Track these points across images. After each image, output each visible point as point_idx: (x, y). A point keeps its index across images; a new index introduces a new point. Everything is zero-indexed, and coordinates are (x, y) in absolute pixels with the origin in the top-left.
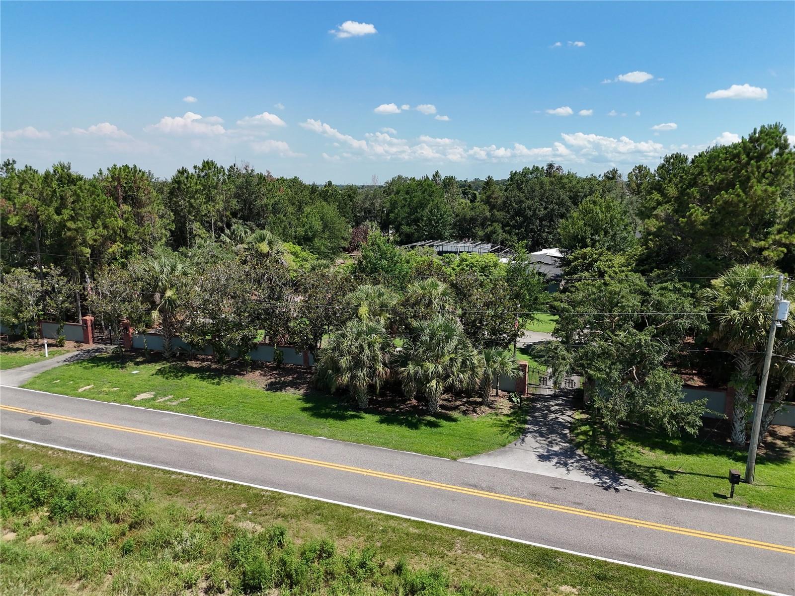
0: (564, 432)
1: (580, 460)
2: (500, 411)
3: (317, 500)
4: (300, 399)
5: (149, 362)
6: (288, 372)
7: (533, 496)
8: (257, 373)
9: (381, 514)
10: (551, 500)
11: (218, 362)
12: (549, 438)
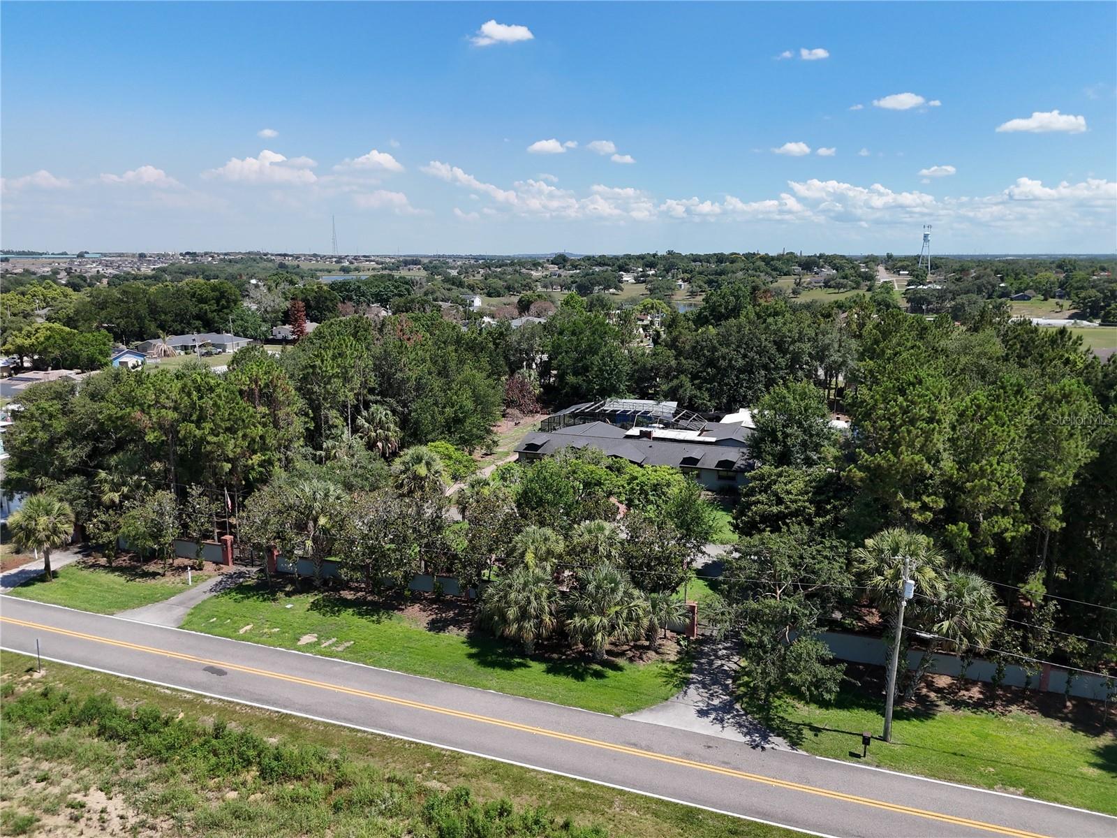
0: (727, 682)
1: (736, 715)
2: (667, 657)
3: (492, 760)
4: (464, 643)
5: (301, 593)
6: (448, 605)
7: (687, 755)
8: (417, 606)
9: (550, 774)
10: (703, 759)
11: (372, 593)
12: (710, 690)
